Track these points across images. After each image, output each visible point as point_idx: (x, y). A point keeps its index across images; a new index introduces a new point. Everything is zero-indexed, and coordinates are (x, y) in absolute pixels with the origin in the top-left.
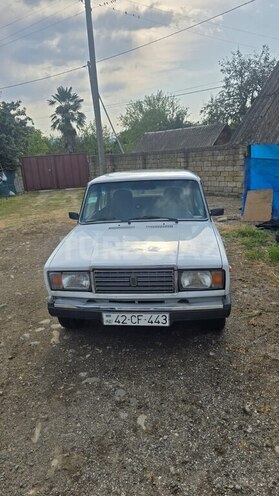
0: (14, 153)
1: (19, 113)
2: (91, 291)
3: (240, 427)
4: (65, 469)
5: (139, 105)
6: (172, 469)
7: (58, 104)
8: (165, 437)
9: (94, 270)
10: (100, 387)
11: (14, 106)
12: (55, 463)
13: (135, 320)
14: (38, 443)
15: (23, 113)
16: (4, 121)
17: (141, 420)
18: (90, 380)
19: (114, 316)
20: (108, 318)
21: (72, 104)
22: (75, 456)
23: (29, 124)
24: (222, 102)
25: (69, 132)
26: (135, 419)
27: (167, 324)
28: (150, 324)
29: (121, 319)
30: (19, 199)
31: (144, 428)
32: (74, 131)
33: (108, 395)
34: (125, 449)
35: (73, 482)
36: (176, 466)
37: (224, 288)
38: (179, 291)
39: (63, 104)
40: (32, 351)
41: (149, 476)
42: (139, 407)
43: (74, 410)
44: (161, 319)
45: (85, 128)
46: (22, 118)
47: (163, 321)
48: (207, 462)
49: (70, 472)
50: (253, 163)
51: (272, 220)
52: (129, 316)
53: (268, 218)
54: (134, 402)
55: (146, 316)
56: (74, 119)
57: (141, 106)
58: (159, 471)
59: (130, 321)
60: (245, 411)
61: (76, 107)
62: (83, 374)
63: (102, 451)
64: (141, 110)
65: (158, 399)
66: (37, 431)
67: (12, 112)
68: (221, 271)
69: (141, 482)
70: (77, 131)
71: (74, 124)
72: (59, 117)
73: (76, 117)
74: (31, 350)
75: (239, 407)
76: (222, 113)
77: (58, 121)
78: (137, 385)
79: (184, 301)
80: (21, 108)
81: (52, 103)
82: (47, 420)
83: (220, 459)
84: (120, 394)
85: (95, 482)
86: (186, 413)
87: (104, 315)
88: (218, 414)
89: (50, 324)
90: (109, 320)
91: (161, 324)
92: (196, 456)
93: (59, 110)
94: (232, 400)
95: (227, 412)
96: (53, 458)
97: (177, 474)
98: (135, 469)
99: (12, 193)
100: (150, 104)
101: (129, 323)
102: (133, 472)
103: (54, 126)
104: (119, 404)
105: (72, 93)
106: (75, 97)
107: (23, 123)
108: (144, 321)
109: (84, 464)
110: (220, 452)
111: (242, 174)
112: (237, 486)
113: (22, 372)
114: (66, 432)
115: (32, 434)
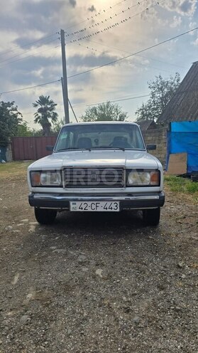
0: (8, 134)
1: (13, 110)
2: (62, 187)
3: (176, 275)
4: (38, 300)
5: (94, 110)
6: (124, 298)
7: (39, 107)
8: (118, 281)
9: (65, 169)
10: (66, 254)
11: (9, 104)
12: (30, 296)
13: (94, 206)
14: (16, 284)
15: (16, 110)
16: (2, 113)
17: (99, 272)
18: (59, 251)
19: (78, 204)
20: (74, 206)
21: (49, 106)
22: (47, 292)
23: (19, 117)
24: (150, 107)
25: (46, 125)
26: (94, 271)
27: (118, 210)
28: (105, 210)
29: (84, 206)
30: (8, 164)
31: (101, 276)
32: (50, 124)
33: (73, 258)
34: (86, 288)
35: (44, 307)
36: (127, 297)
37: (159, 186)
38: (127, 186)
39: (43, 106)
40: (15, 236)
41: (106, 302)
42: (97, 265)
43: (46, 266)
44: (113, 206)
45: (57, 122)
46: (15, 112)
47: (115, 208)
48: (152, 294)
49: (42, 301)
50: (173, 135)
51: (188, 173)
52: (89, 203)
53: (185, 172)
54: (93, 262)
55: (103, 204)
56: (50, 116)
57: (96, 110)
58: (113, 300)
59: (90, 207)
60: (179, 266)
61: (52, 109)
62: (53, 248)
63: (68, 288)
64: (96, 113)
65: (112, 261)
66: (16, 278)
67: (8, 108)
68: (158, 171)
69: (100, 306)
70: (52, 124)
71: (50, 120)
72: (40, 115)
73: (52, 115)
74: (13, 235)
75: (174, 264)
76: (150, 114)
77: (39, 117)
78: (95, 253)
79: (130, 194)
80: (14, 106)
81: (36, 105)
82: (24, 271)
83: (162, 292)
84: (82, 258)
85: (63, 307)
86: (133, 268)
87: (71, 203)
88: (158, 268)
89: (29, 222)
90: (75, 207)
91: (113, 210)
92: (142, 291)
93: (40, 110)
94: (167, 260)
95: (165, 267)
96: (28, 293)
97: (128, 301)
98: (95, 299)
99: (3, 161)
100: (101, 109)
101: (90, 210)
102: (93, 300)
103: (36, 121)
104: (80, 263)
105: (49, 100)
106: (52, 102)
107: (15, 116)
108: (101, 207)
109: (54, 297)
110: (162, 288)
111: (165, 148)
112: (177, 307)
113: (5, 246)
114: (39, 278)
115: (12, 280)
